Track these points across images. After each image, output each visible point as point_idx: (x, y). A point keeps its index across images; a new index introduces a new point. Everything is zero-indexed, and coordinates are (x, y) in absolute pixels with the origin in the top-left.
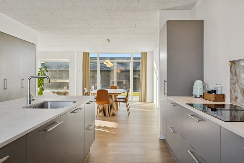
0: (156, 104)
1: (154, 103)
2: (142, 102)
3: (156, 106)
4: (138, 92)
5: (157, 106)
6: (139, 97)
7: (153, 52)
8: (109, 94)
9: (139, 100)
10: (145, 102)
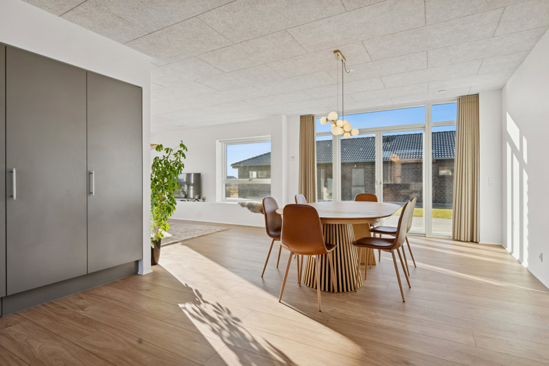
0: (516, 255)
1: (509, 249)
2: (460, 241)
3: (520, 262)
4: (450, 207)
5: (525, 264)
6: (451, 221)
7: (501, 90)
8: (321, 218)
9: (451, 234)
10: (472, 241)
